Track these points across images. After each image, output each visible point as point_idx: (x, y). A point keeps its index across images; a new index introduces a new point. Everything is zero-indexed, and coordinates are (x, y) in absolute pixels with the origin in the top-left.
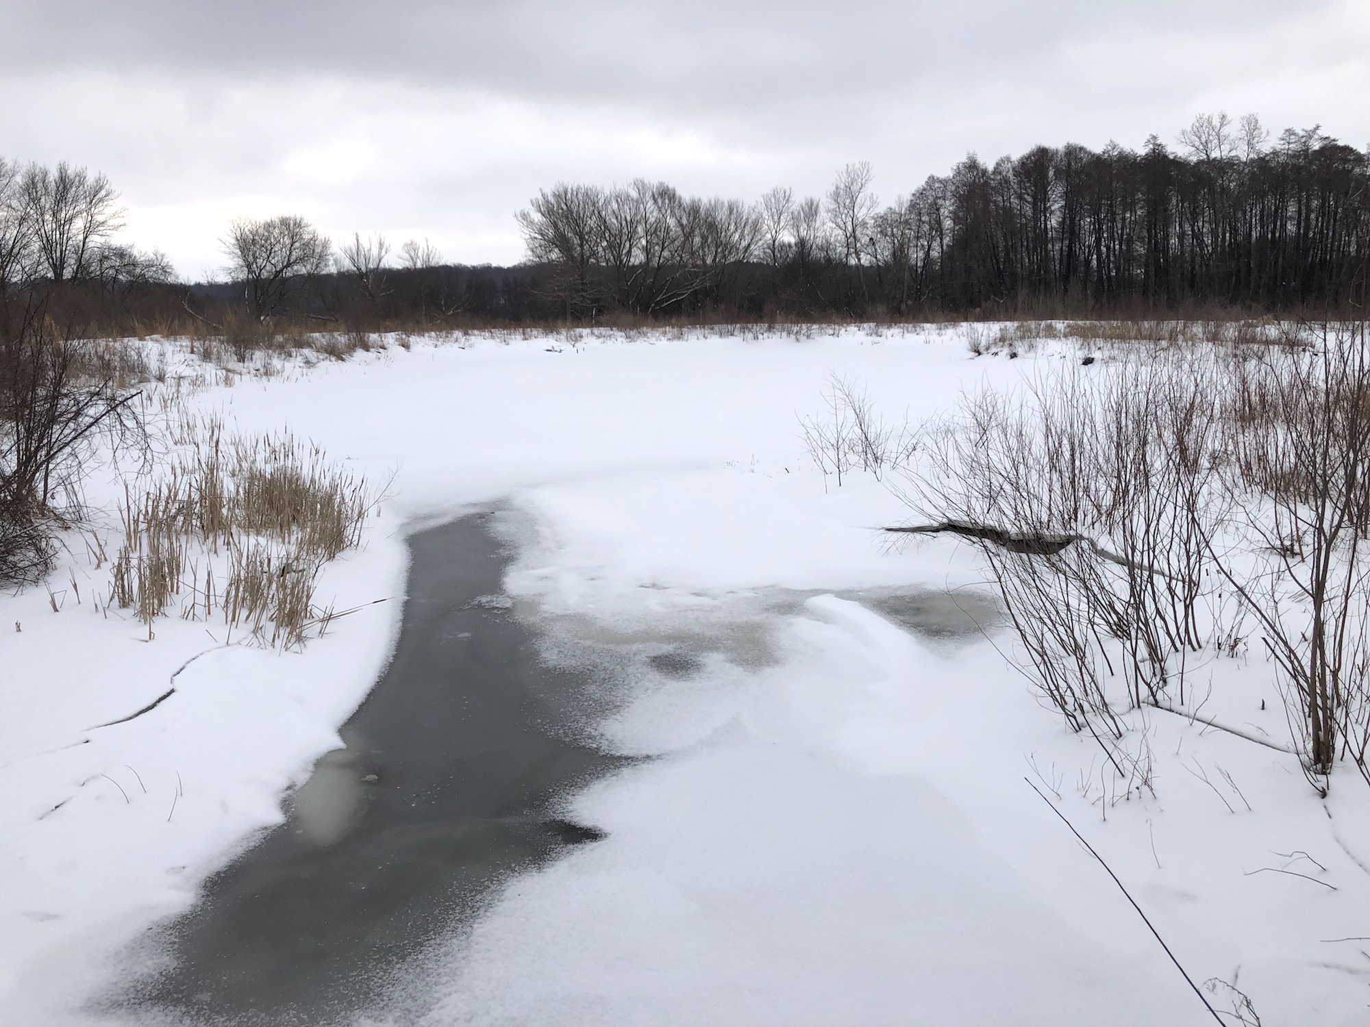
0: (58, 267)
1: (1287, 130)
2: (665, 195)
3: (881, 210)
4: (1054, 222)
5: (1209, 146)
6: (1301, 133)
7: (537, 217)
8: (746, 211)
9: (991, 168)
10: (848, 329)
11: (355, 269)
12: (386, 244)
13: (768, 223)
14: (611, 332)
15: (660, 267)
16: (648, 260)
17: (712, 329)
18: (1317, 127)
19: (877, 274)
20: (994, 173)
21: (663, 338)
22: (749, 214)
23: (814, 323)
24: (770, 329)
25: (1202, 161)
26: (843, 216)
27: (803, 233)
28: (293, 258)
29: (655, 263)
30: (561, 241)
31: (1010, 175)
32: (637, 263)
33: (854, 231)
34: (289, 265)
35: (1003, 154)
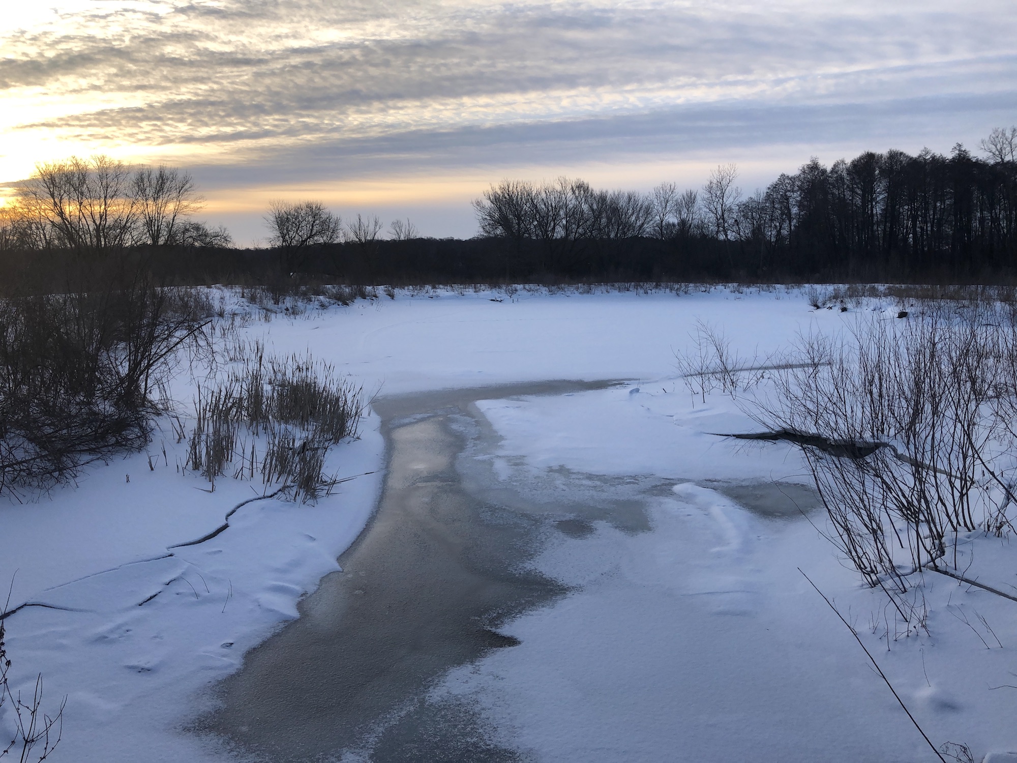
0: (155, 237)
2: (581, 188)
3: (744, 199)
4: (878, 209)
5: (1004, 152)
7: (488, 204)
8: (641, 199)
9: (829, 169)
10: (717, 287)
11: (357, 240)
12: (380, 223)
13: (657, 207)
14: (538, 287)
15: (576, 240)
16: (567, 235)
17: (613, 286)
19: (739, 246)
20: (832, 172)
21: (576, 292)
22: (643, 202)
23: (691, 282)
24: (657, 286)
25: (997, 164)
26: (715, 203)
27: (684, 216)
28: (314, 231)
29: (572, 236)
30: (503, 221)
31: (845, 174)
32: (559, 237)
33: (723, 215)
34: (311, 236)
35: (839, 158)
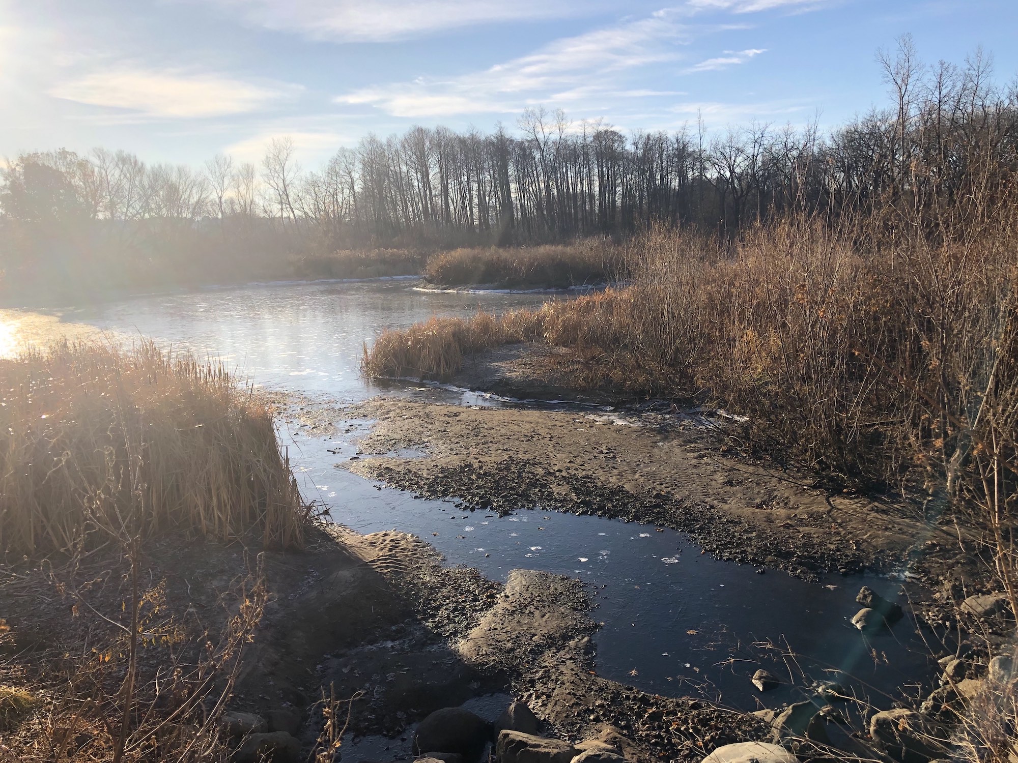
2: (123, 160)
5: (536, 129)
8: (193, 174)
13: (213, 183)
20: (387, 145)
22: (196, 177)
26: (275, 179)
31: (399, 147)
33: (286, 190)
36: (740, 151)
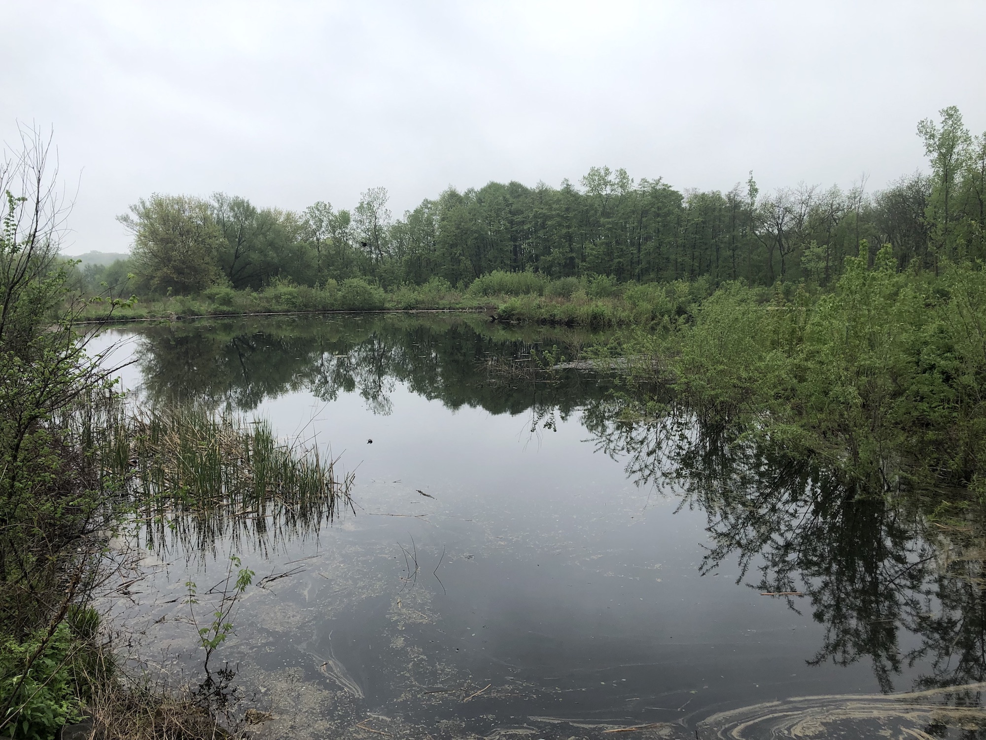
1: (642, 179)
2: (241, 205)
3: (393, 221)
5: (599, 187)
6: (651, 181)
7: (136, 219)
8: (297, 218)
13: (313, 227)
15: (237, 257)
18: (661, 178)
20: (464, 197)
22: (299, 221)
26: (367, 224)
27: (338, 236)
31: (474, 199)
35: (470, 187)
36: (788, 210)
